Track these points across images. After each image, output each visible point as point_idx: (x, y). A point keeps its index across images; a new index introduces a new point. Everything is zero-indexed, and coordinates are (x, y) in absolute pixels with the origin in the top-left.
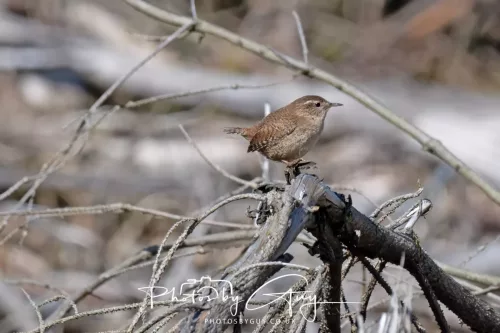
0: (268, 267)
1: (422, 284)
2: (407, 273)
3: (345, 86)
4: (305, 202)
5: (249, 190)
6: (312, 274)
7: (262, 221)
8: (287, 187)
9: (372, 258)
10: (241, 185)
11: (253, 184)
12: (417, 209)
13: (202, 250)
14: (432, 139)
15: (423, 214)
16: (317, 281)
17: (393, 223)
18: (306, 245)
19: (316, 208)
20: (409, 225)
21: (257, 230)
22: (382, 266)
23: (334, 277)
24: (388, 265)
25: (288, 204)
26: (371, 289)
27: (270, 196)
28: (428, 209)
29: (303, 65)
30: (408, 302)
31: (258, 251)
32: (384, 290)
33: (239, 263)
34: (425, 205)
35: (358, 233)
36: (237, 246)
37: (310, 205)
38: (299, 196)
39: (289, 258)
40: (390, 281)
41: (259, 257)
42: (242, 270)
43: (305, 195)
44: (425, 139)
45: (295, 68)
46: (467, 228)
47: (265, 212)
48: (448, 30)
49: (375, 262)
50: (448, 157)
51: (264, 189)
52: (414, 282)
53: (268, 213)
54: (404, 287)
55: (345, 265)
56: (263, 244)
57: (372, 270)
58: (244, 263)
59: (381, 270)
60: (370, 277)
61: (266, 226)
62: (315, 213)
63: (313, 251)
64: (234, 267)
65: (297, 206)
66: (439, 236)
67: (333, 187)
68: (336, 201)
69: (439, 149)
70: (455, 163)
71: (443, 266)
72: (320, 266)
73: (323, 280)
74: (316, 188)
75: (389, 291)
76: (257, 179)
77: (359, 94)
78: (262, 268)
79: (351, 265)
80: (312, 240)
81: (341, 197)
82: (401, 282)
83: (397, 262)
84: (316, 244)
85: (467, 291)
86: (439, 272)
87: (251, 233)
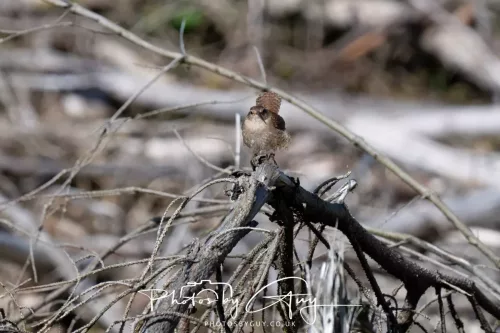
0: (241, 230)
1: (351, 240)
2: (340, 233)
3: (293, 99)
4: (266, 183)
5: (225, 175)
6: (273, 234)
7: (235, 198)
8: (253, 173)
9: (315, 223)
10: (219, 172)
11: (227, 171)
12: (347, 187)
13: (192, 219)
14: (356, 136)
15: (351, 190)
16: (276, 240)
17: (330, 197)
18: (267, 214)
19: (273, 188)
20: (341, 198)
21: (233, 204)
22: (323, 228)
23: (288, 237)
24: (327, 227)
25: (253, 185)
26: (315, 245)
27: (240, 180)
28: (354, 187)
29: (263, 85)
30: (341, 254)
31: (232, 220)
32: (324, 246)
33: (219, 229)
34: (353, 184)
35: (304, 205)
36: (218, 216)
37: (270, 185)
38: (262, 179)
39: (255, 224)
40: (328, 239)
41: (234, 224)
42: (221, 233)
43: (266, 179)
44: (351, 137)
45: (256, 87)
46: (386, 198)
47: (237, 191)
48: (371, 55)
49: (317, 226)
50: (368, 149)
51: (236, 175)
52: (346, 239)
53: (240, 192)
54: (338, 243)
55: (296, 228)
56: (236, 214)
57: (315, 231)
58: (222, 229)
59: (322, 231)
60: (314, 236)
61: (238, 201)
62: (273, 191)
63: (272, 218)
64: (215, 232)
65: (260, 187)
66: (366, 204)
67: (286, 172)
68: (288, 182)
69: (362, 144)
70: (374, 153)
71: (366, 227)
72: (277, 229)
73: (280, 239)
74: (274, 173)
75: (328, 247)
76: (231, 167)
77: (304, 105)
78: (236, 231)
79: (300, 228)
80: (271, 211)
81: (292, 179)
82: (336, 239)
83: (333, 226)
84: (274, 213)
85: (384, 245)
86: (364, 232)
87: (228, 207)
